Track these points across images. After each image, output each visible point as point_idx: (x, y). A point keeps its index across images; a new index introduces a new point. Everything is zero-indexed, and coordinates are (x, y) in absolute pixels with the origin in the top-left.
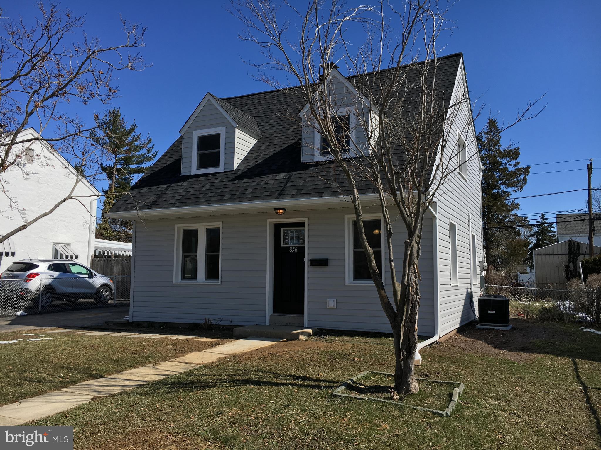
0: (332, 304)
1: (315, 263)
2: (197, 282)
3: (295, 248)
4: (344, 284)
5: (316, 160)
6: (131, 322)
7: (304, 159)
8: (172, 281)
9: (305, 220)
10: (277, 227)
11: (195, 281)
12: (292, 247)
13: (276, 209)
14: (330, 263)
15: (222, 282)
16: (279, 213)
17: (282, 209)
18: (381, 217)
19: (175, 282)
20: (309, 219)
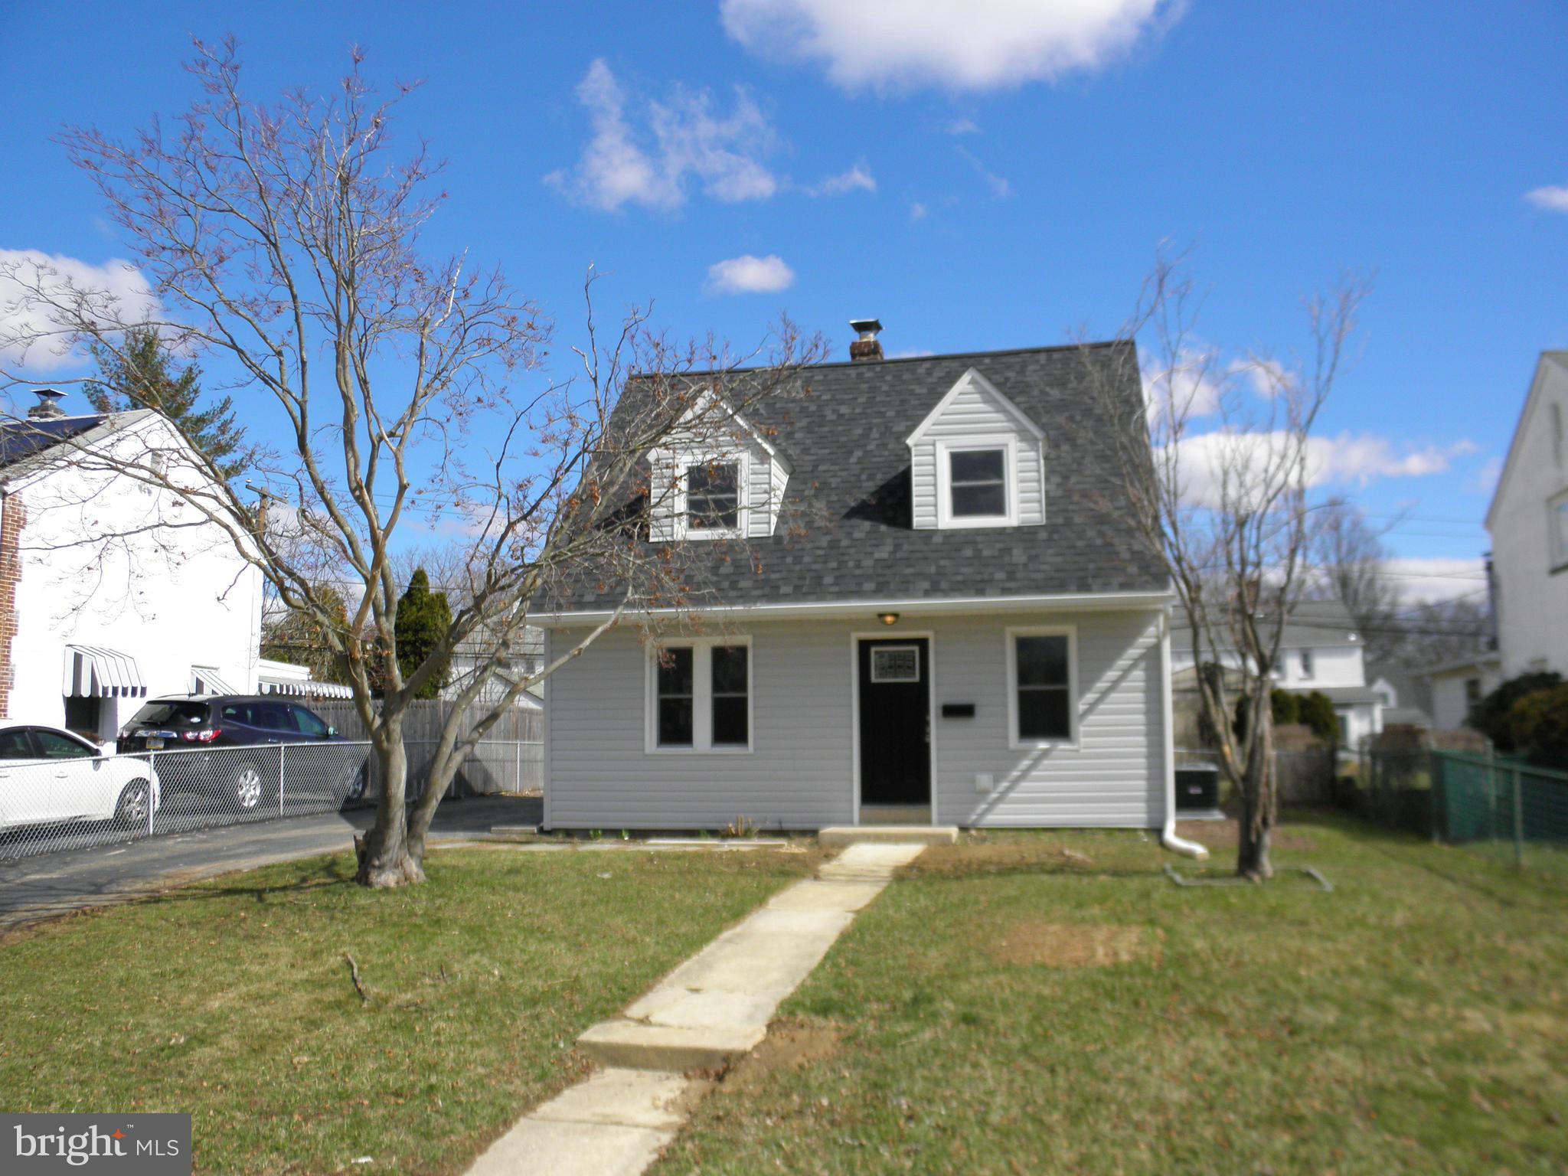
0: (984, 782)
1: (951, 711)
2: (696, 749)
4: (1007, 748)
5: (942, 526)
6: (548, 831)
7: (919, 522)
8: (645, 749)
9: (929, 634)
10: (864, 646)
11: (691, 748)
13: (881, 616)
14: (977, 710)
15: (755, 750)
16: (885, 623)
17: (896, 615)
18: (1070, 631)
19: (647, 751)
20: (936, 632)
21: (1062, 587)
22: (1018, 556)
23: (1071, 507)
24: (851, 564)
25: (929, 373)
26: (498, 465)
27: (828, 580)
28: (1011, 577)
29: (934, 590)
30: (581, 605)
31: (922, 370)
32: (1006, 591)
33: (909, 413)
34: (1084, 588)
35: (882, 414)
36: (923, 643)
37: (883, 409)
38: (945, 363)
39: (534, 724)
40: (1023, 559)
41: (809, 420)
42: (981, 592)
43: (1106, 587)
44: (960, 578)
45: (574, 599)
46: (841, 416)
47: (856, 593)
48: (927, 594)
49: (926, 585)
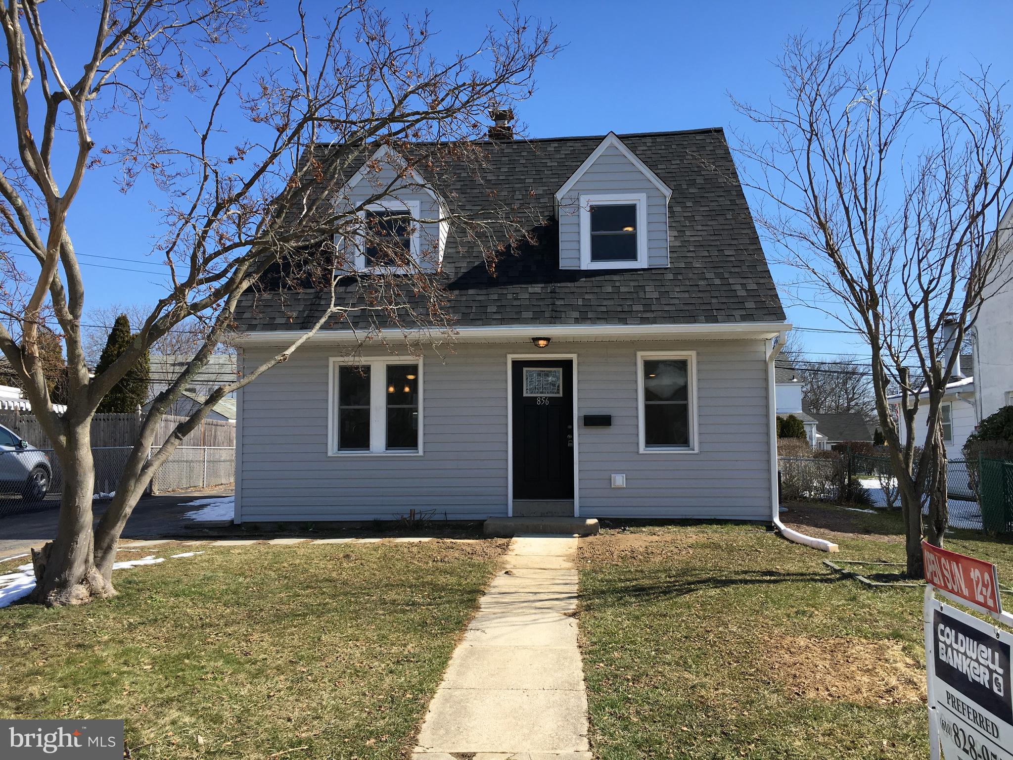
0: (619, 480)
1: (591, 421)
2: (372, 453)
3: (545, 399)
4: (638, 452)
5: (584, 267)
6: (238, 525)
7: (565, 263)
8: (327, 453)
9: (574, 357)
10: (518, 366)
11: (368, 452)
12: (541, 397)
13: (536, 339)
14: (613, 421)
15: (424, 452)
16: (538, 346)
17: (547, 339)
18: (691, 356)
19: (330, 454)
20: (579, 356)
21: (691, 319)
22: (651, 292)
23: (689, 254)
24: (510, 296)
25: (557, 151)
26: (204, 138)
27: (492, 309)
28: (648, 308)
29: (582, 319)
30: (272, 326)
31: (551, 148)
32: (644, 321)
33: (544, 180)
34: (712, 319)
35: (522, 181)
36: (567, 365)
37: (522, 177)
38: (569, 144)
39: (219, 433)
40: (656, 295)
41: (462, 183)
42: (623, 321)
43: (729, 319)
44: (604, 309)
45: (266, 322)
46: (488, 181)
47: (517, 319)
48: (577, 321)
49: (576, 314)
